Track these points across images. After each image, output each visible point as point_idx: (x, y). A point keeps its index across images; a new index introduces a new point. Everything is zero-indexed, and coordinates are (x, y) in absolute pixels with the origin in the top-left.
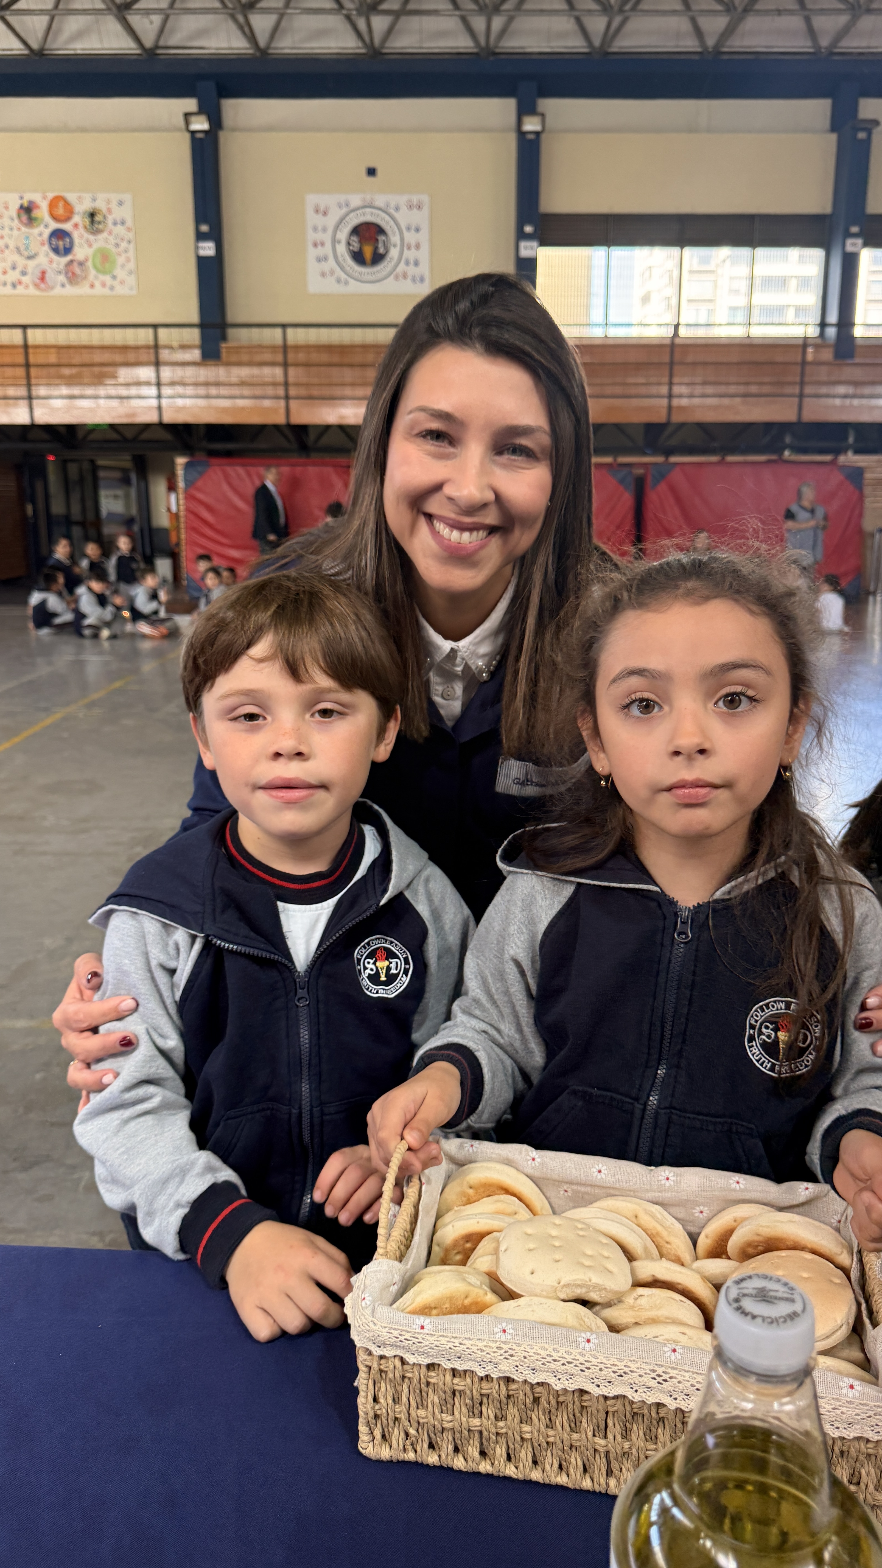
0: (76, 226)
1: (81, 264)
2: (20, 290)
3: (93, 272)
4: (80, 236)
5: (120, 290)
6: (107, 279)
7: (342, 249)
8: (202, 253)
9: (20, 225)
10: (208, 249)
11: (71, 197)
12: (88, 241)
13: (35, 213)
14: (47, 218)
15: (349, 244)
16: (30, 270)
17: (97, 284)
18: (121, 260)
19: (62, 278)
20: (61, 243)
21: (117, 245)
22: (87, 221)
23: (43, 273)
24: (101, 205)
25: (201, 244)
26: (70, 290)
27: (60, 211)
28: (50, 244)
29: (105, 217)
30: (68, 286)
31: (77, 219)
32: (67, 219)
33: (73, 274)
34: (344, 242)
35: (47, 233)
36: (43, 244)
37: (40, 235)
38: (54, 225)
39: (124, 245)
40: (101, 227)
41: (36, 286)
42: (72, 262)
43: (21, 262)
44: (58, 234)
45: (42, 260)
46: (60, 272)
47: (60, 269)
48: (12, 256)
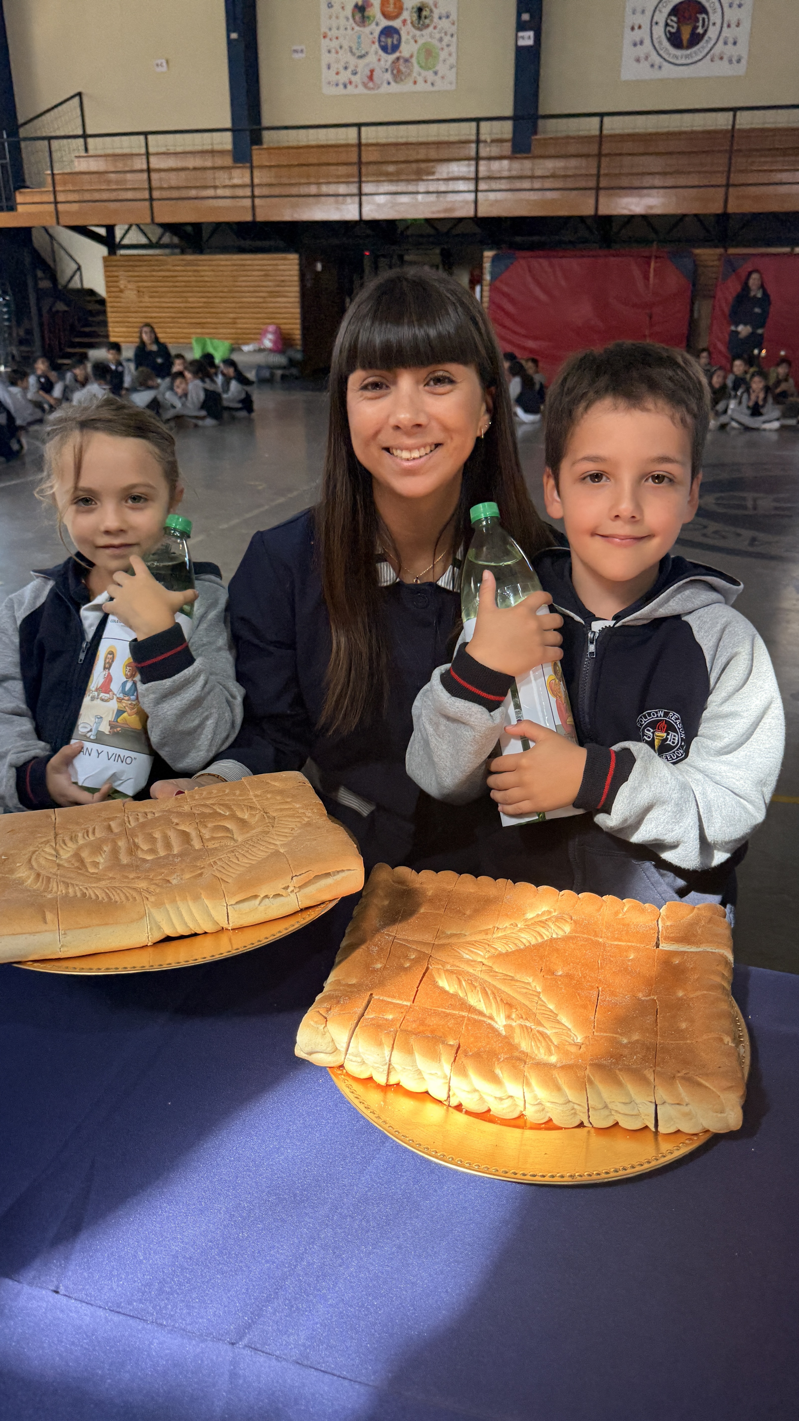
0: (404, 22)
1: (406, 61)
2: (350, 89)
3: (416, 68)
4: (407, 33)
5: (440, 86)
6: (429, 75)
7: (659, 31)
8: (521, 43)
9: (354, 25)
10: (527, 39)
12: (414, 37)
13: (369, 12)
14: (379, 16)
15: (667, 25)
16: (359, 70)
17: (420, 80)
18: (443, 55)
19: (388, 76)
20: (389, 41)
21: (441, 40)
22: (415, 16)
23: (372, 71)
25: (520, 34)
26: (395, 88)
27: (391, 7)
28: (380, 41)
29: (431, 11)
30: (393, 83)
31: (406, 15)
32: (396, 17)
33: (399, 71)
34: (662, 24)
35: (378, 30)
36: (373, 43)
37: (372, 33)
38: (384, 23)
39: (447, 39)
40: (427, 21)
41: (365, 85)
42: (398, 59)
43: (353, 61)
44: (388, 32)
45: (371, 58)
46: (387, 70)
47: (387, 67)
48: (345, 57)
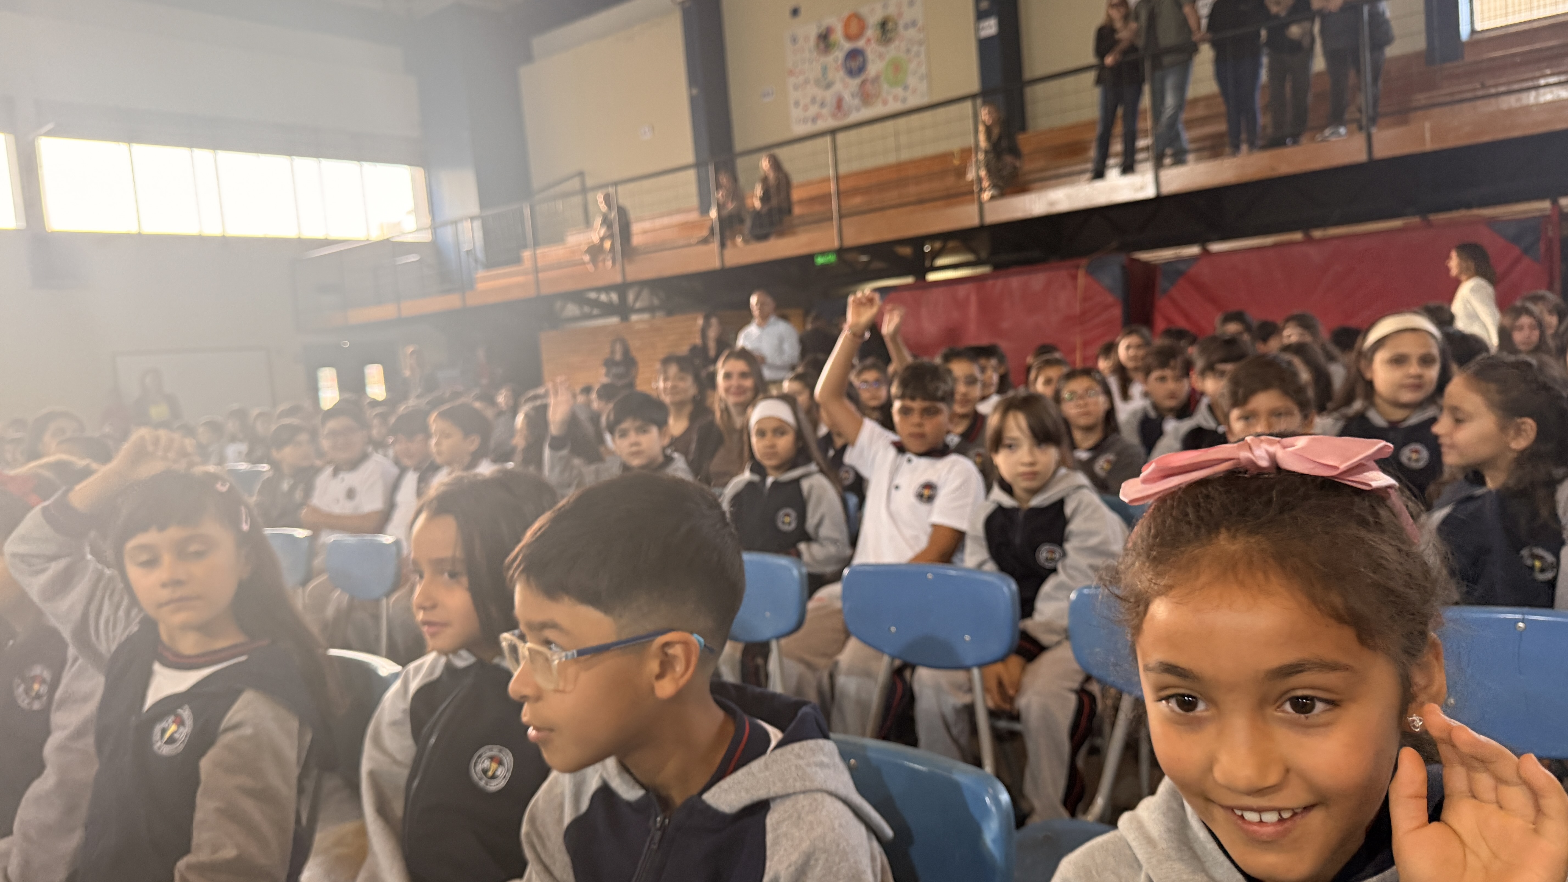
0: (869, 40)
1: (874, 81)
3: (885, 87)
5: (911, 101)
6: (899, 91)
8: (984, 34)
9: (818, 57)
10: (991, 27)
11: (864, 11)
13: (832, 39)
14: (842, 42)
16: (827, 100)
17: (890, 99)
18: (912, 66)
19: (857, 102)
20: (855, 64)
21: (908, 51)
22: (879, 32)
23: (840, 100)
24: (892, 10)
25: (981, 24)
27: (854, 28)
28: (845, 67)
29: (896, 23)
31: (869, 33)
32: (861, 36)
33: (867, 94)
35: (841, 57)
36: (838, 70)
37: (836, 60)
38: (848, 46)
39: (915, 49)
40: (892, 35)
42: (865, 81)
43: (819, 93)
44: (854, 54)
45: (838, 87)
46: (855, 95)
47: (855, 92)
48: (813, 90)
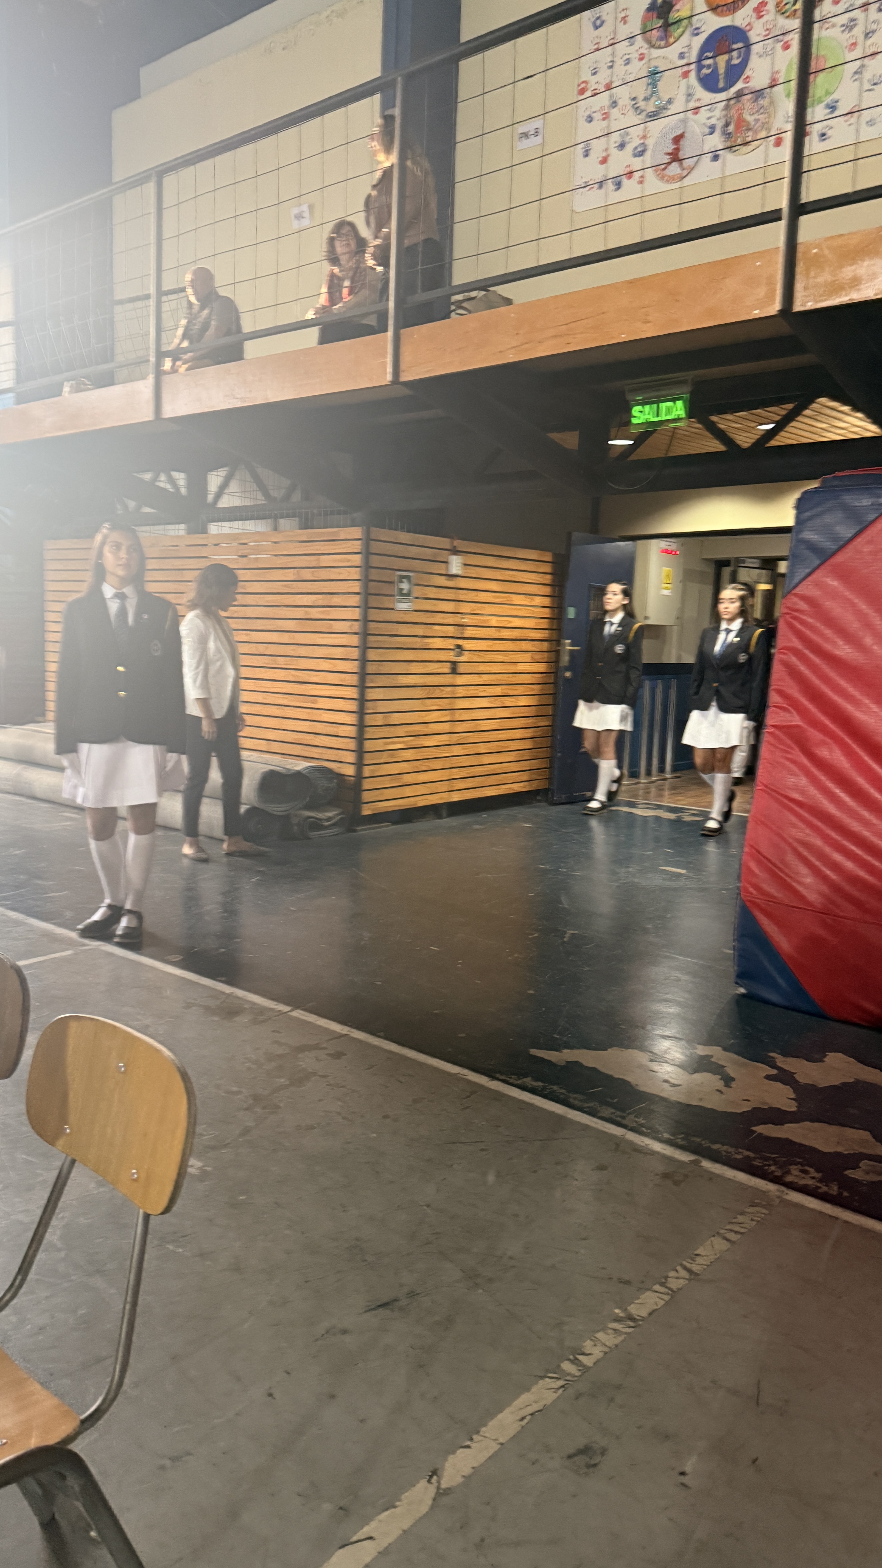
0: (761, 6)
1: (758, 94)
2: (630, 187)
4: (763, 32)
9: (644, 48)
12: (781, 37)
13: (678, 10)
14: (701, 13)
16: (650, 142)
19: (715, 140)
20: (722, 60)
21: (850, 23)
23: (677, 139)
26: (730, 166)
30: (724, 155)
33: (741, 123)
35: (696, 45)
36: (686, 74)
37: (683, 54)
38: (713, 23)
41: (661, 172)
42: (739, 95)
43: (637, 128)
45: (679, 111)
46: (712, 129)
47: (713, 121)
48: (623, 122)
